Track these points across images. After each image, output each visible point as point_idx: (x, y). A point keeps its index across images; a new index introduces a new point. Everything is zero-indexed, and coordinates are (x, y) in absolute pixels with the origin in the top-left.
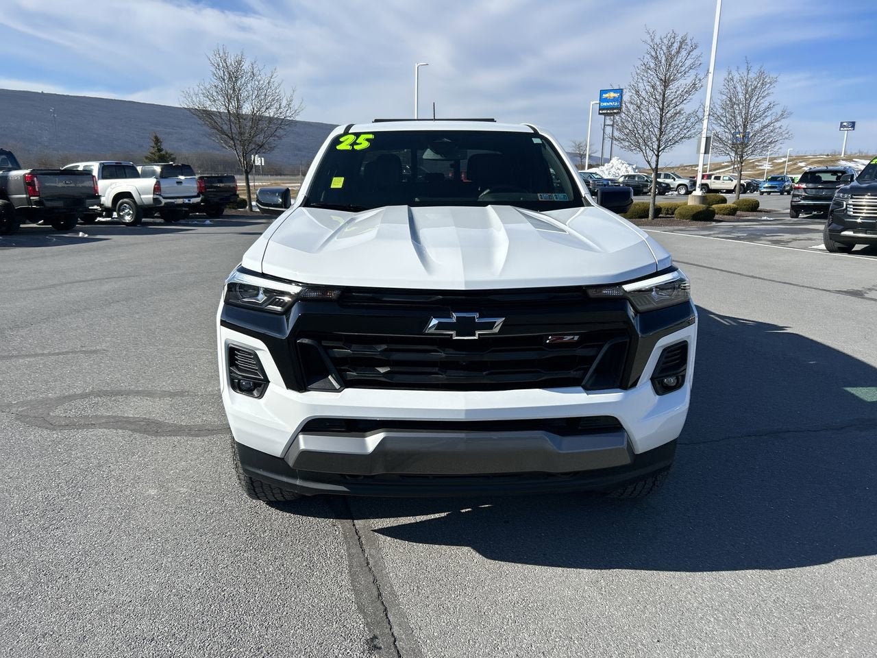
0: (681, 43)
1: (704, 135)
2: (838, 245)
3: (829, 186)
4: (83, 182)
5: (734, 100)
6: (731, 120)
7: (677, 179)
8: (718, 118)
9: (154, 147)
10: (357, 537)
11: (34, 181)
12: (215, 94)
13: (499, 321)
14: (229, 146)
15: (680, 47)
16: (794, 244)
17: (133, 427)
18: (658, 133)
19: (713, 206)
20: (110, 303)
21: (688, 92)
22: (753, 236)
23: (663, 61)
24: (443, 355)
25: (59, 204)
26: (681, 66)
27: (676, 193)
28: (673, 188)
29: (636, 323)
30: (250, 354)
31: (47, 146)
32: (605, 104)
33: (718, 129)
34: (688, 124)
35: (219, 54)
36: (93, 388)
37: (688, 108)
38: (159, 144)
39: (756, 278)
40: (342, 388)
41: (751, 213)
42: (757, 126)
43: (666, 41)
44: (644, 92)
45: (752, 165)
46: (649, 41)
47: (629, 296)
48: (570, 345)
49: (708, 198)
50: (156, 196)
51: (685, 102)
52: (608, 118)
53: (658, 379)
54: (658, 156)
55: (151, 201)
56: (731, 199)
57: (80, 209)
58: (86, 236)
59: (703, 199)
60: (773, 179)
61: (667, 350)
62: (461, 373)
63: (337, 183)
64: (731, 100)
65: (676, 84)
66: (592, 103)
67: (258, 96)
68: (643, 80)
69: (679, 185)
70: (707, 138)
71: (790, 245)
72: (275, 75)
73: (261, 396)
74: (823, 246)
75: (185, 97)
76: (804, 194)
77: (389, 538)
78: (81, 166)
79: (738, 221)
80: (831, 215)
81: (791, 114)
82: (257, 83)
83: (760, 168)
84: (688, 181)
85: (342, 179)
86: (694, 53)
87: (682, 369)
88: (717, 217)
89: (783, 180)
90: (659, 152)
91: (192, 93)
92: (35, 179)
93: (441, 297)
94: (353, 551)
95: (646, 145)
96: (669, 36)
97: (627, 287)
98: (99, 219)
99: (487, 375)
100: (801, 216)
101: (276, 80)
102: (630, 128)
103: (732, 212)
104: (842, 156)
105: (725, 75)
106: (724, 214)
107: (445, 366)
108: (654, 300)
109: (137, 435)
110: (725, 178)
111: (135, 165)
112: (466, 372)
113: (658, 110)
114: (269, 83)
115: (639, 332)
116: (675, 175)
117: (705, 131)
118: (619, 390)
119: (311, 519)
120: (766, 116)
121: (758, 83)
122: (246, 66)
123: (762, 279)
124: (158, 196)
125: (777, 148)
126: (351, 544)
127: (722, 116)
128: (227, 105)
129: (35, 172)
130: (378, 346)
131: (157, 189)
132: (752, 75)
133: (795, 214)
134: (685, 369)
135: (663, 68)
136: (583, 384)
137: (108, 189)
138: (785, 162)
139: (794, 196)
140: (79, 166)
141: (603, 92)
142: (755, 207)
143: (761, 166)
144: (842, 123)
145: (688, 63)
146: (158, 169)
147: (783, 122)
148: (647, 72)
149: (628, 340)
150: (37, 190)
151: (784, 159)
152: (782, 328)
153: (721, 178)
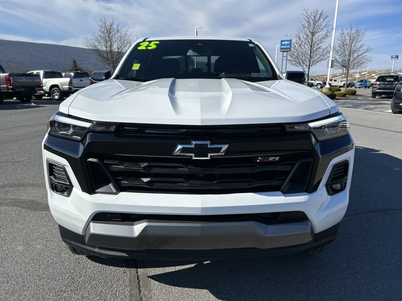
0: (320, 14)
1: (331, 59)
2: (398, 110)
3: (390, 83)
4: (35, 80)
5: (344, 43)
6: (343, 52)
7: (316, 81)
8: (337, 51)
9: (73, 65)
10: (137, 281)
11: (10, 79)
12: (100, 39)
13: (225, 147)
14: (107, 64)
15: (320, 17)
16: (376, 110)
17: (23, 205)
18: (309, 58)
19: (335, 92)
20: (35, 137)
21: (324, 38)
22: (356, 106)
23: (312, 24)
24: (186, 170)
25: (23, 90)
26: (321, 26)
27: (316, 87)
28: (315, 85)
29: (318, 148)
30: (62, 168)
31: (28, 66)
32: (283, 47)
33: (337, 57)
34: (324, 53)
35: (102, 21)
36: (9, 182)
37: (323, 46)
38: (75, 64)
39: (360, 125)
40: (118, 192)
41: (352, 96)
42: (355, 55)
43: (313, 14)
44: (303, 38)
45: (351, 75)
46: (305, 14)
47: (312, 130)
48: (274, 163)
49: (332, 89)
50: (70, 87)
51: (322, 43)
52: (284, 53)
53: (330, 185)
54: (309, 68)
55: (68, 89)
56: (343, 90)
57: (33, 92)
58: (35, 105)
59: (330, 89)
60: (362, 81)
61: (336, 166)
62: (199, 182)
63: (136, 67)
64: (343, 43)
65: (318, 34)
66: (277, 46)
67: (120, 40)
68: (302, 32)
69: (318, 84)
70: (332, 60)
71: (374, 110)
72: (128, 30)
73: (69, 195)
74: (391, 111)
75: (86, 41)
76: (378, 87)
77: (157, 283)
78: (35, 72)
79: (347, 99)
80: (395, 95)
81: (371, 49)
82: (120, 34)
83: (354, 76)
84: (322, 82)
85: (139, 65)
86: (327, 20)
87: (345, 179)
88: (337, 98)
89: (366, 81)
90: (309, 67)
91: (89, 39)
92: (11, 78)
93: (185, 130)
94: (134, 292)
95: (303, 63)
96: (315, 11)
97: (312, 125)
98: (44, 97)
99: (217, 183)
100: (377, 97)
101: (129, 33)
102: (296, 55)
103: (344, 95)
104: (392, 71)
105: (340, 31)
106: (340, 96)
107: (188, 177)
108: (327, 134)
109: (23, 210)
110: (339, 81)
111: (61, 72)
112: (202, 181)
113: (309, 46)
114: (125, 34)
115: (320, 155)
116: (316, 79)
117: (331, 57)
118: (305, 193)
119: (111, 267)
120: (360, 51)
121: (356, 35)
122: (115, 27)
123: (363, 126)
124: (71, 87)
125: (365, 65)
126: (133, 286)
127: (339, 50)
128: (106, 44)
129: (11, 75)
130: (142, 163)
131: (70, 83)
132: (353, 31)
133: (374, 96)
134: (347, 179)
135: (312, 27)
136: (281, 189)
137: (48, 83)
138: (366, 74)
139: (374, 88)
140: (34, 72)
141: (282, 41)
142: (354, 93)
143: (355, 75)
144: (392, 56)
145: (324, 24)
146: (72, 74)
147: (368, 54)
148: (304, 29)
149: (312, 160)
150: (12, 83)
151: (365, 73)
152: (378, 151)
153: (337, 81)
